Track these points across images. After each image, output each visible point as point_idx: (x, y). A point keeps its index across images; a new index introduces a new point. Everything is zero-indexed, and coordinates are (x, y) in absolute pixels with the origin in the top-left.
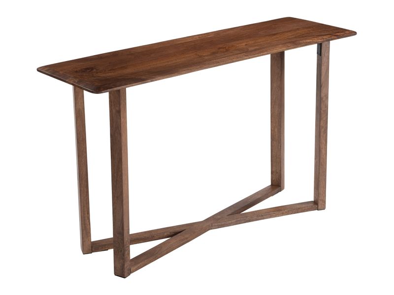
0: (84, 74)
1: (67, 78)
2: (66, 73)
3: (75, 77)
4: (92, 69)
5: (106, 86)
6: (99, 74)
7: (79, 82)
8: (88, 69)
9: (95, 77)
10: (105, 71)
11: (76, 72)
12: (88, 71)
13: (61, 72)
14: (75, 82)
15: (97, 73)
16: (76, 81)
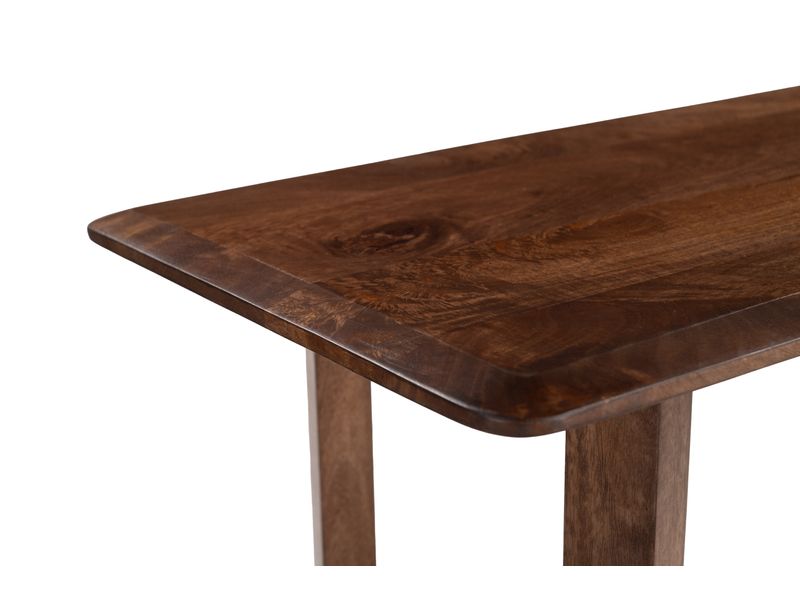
0: (393, 267)
1: (271, 295)
2: (262, 252)
3: (333, 290)
4: (436, 230)
5: (577, 365)
6: (494, 268)
7: (363, 327)
8: (412, 228)
9: (468, 287)
10: (527, 244)
11: (335, 246)
12: (414, 241)
13: (233, 251)
14: (329, 326)
15: (477, 256)
16: (340, 321)
